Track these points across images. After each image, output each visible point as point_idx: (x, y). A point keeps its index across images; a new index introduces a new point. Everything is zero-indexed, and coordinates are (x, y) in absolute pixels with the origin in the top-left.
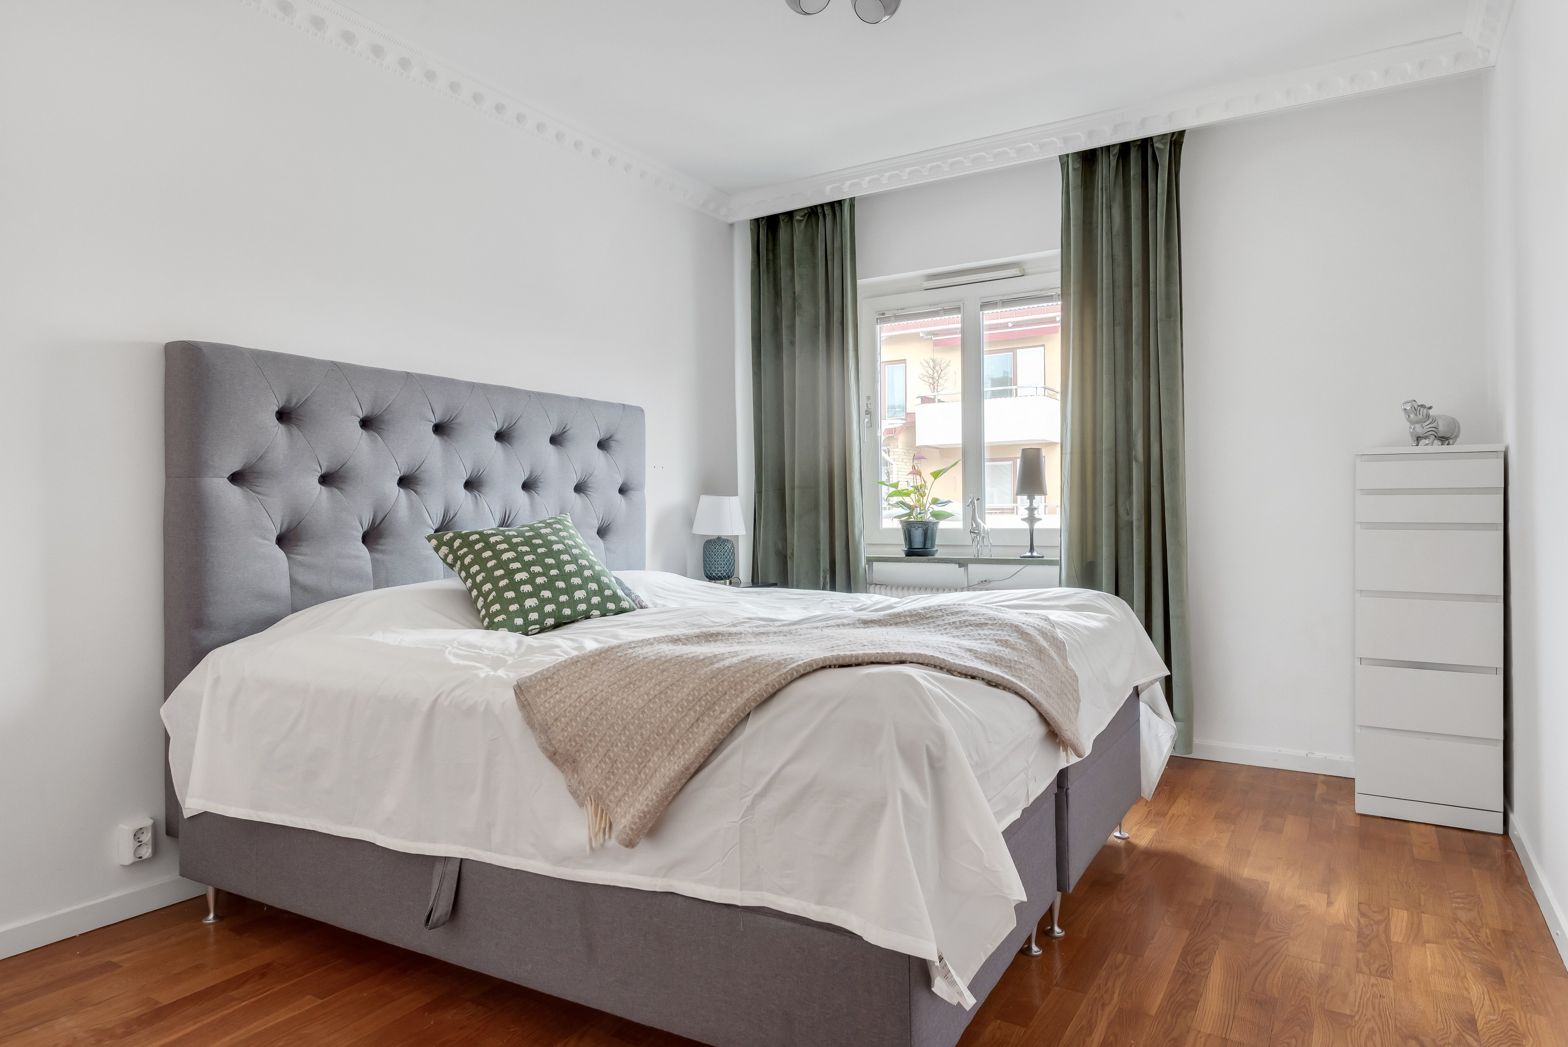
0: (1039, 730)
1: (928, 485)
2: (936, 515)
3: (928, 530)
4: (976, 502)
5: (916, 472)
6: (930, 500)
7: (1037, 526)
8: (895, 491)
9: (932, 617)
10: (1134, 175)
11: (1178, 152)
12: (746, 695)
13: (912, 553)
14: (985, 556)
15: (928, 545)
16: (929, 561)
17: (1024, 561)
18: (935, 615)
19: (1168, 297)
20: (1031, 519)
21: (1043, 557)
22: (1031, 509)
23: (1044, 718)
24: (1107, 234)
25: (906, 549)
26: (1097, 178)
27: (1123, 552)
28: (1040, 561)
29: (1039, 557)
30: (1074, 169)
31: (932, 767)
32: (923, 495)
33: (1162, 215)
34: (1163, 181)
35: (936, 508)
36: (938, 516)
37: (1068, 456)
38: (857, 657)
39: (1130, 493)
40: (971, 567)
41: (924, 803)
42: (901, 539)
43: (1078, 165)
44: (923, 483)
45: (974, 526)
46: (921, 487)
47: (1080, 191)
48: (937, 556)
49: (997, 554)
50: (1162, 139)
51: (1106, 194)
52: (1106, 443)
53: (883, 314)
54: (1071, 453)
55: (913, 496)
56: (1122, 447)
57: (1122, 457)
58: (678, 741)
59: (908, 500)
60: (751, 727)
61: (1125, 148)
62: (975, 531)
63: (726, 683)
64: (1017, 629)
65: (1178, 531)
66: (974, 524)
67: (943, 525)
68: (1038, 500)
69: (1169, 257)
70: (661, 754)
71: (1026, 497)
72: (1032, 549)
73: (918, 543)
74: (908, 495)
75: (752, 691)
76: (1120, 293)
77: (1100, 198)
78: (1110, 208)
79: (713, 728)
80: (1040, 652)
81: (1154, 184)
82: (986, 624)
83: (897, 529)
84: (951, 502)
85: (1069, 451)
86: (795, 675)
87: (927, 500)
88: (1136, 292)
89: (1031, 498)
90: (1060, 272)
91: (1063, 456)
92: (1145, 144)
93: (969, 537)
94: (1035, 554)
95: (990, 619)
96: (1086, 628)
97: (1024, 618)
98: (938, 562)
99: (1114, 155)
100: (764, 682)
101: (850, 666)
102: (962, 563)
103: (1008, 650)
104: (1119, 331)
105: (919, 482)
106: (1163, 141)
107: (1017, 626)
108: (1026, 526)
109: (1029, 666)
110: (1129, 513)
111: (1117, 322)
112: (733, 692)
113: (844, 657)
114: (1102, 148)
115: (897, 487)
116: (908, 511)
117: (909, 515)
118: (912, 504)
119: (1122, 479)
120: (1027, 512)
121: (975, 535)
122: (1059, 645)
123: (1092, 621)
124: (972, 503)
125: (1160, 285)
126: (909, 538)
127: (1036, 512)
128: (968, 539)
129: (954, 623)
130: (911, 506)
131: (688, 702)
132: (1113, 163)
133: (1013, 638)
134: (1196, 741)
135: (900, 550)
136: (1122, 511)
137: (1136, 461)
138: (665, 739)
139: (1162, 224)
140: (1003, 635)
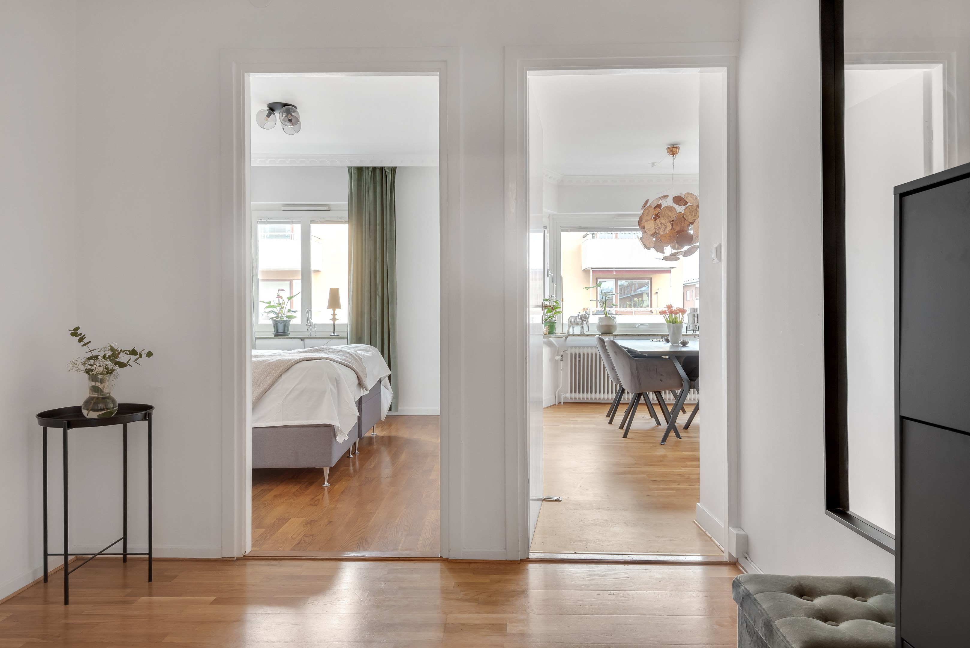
0: (357, 382)
1: (286, 303)
2: (289, 317)
3: (286, 325)
4: (309, 311)
5: (279, 297)
6: (287, 310)
7: (337, 322)
8: (269, 306)
9: (322, 350)
10: (378, 180)
11: (394, 174)
12: (281, 369)
13: (278, 335)
14: (313, 335)
15: (286, 331)
16: (287, 338)
17: (331, 337)
18: (323, 349)
19: (391, 231)
20: (334, 319)
21: (339, 336)
22: (334, 315)
23: (358, 378)
24: (367, 203)
25: (274, 333)
26: (363, 178)
27: (373, 333)
28: (338, 337)
29: (337, 336)
30: (354, 173)
31: (337, 383)
32: (283, 308)
33: (388, 199)
34: (389, 185)
35: (289, 314)
36: (290, 317)
37: (351, 293)
38: (311, 358)
39: (376, 309)
40: (306, 341)
41: (335, 391)
42: (272, 329)
43: (355, 172)
44: (283, 302)
45: (309, 322)
46: (282, 304)
47: (356, 182)
48: (289, 336)
49: (318, 335)
50: (388, 168)
51: (367, 186)
52: (367, 288)
53: (261, 219)
54: (353, 292)
55: (278, 308)
56: (373, 290)
57: (373, 294)
58: (260, 383)
59: (275, 310)
60: (284, 377)
61: (374, 169)
62: (309, 325)
63: (274, 366)
64: (349, 353)
65: (394, 324)
66: (308, 321)
67: (293, 322)
68: (337, 311)
69: (391, 215)
70: (255, 387)
71: (332, 309)
72: (334, 332)
73: (281, 330)
74: (275, 307)
75: (283, 368)
76: (372, 227)
77: (365, 187)
78: (368, 192)
79: (272, 378)
80: (356, 360)
81: (386, 185)
82: (340, 352)
83: (271, 324)
84: (297, 311)
85: (351, 291)
86: (295, 363)
87: (285, 311)
88: (379, 227)
89: (334, 310)
90: (348, 211)
91: (349, 293)
92: (382, 169)
93: (306, 327)
94: (335, 334)
95: (340, 350)
96: (367, 356)
97: (350, 351)
98: (292, 339)
99: (370, 170)
100: (286, 365)
101: (309, 360)
102: (302, 339)
103: (348, 358)
104: (372, 242)
105: (281, 302)
106: (389, 169)
107: (348, 352)
108: (332, 322)
109: (354, 363)
110: (375, 317)
111: (371, 239)
112: (277, 368)
113: (308, 358)
114: (365, 167)
115: (270, 304)
116: (275, 315)
117: (277, 317)
118: (277, 312)
119: (373, 303)
120: (332, 316)
121: (309, 326)
122: (360, 359)
123: (368, 354)
124: (308, 311)
125: (388, 226)
126: (276, 327)
127: (336, 316)
128: (305, 328)
129: (330, 352)
130: (277, 313)
131: (262, 372)
132: (370, 174)
133: (348, 355)
134: (399, 408)
135: (272, 334)
136: (373, 316)
137: (378, 296)
138: (256, 383)
139: (388, 202)
140: (346, 355)
